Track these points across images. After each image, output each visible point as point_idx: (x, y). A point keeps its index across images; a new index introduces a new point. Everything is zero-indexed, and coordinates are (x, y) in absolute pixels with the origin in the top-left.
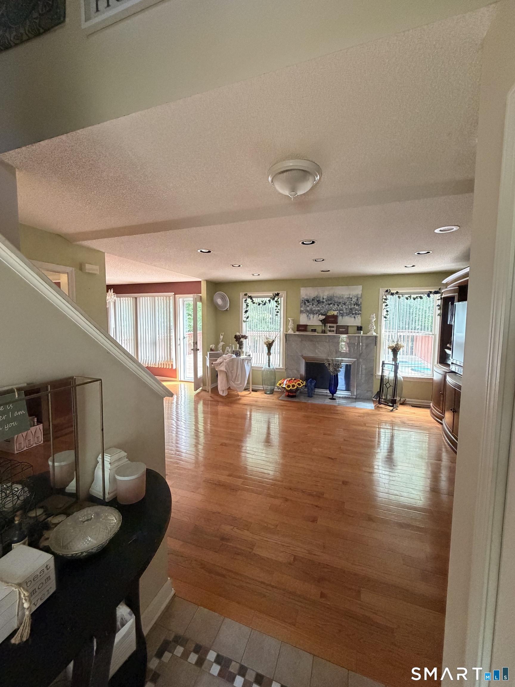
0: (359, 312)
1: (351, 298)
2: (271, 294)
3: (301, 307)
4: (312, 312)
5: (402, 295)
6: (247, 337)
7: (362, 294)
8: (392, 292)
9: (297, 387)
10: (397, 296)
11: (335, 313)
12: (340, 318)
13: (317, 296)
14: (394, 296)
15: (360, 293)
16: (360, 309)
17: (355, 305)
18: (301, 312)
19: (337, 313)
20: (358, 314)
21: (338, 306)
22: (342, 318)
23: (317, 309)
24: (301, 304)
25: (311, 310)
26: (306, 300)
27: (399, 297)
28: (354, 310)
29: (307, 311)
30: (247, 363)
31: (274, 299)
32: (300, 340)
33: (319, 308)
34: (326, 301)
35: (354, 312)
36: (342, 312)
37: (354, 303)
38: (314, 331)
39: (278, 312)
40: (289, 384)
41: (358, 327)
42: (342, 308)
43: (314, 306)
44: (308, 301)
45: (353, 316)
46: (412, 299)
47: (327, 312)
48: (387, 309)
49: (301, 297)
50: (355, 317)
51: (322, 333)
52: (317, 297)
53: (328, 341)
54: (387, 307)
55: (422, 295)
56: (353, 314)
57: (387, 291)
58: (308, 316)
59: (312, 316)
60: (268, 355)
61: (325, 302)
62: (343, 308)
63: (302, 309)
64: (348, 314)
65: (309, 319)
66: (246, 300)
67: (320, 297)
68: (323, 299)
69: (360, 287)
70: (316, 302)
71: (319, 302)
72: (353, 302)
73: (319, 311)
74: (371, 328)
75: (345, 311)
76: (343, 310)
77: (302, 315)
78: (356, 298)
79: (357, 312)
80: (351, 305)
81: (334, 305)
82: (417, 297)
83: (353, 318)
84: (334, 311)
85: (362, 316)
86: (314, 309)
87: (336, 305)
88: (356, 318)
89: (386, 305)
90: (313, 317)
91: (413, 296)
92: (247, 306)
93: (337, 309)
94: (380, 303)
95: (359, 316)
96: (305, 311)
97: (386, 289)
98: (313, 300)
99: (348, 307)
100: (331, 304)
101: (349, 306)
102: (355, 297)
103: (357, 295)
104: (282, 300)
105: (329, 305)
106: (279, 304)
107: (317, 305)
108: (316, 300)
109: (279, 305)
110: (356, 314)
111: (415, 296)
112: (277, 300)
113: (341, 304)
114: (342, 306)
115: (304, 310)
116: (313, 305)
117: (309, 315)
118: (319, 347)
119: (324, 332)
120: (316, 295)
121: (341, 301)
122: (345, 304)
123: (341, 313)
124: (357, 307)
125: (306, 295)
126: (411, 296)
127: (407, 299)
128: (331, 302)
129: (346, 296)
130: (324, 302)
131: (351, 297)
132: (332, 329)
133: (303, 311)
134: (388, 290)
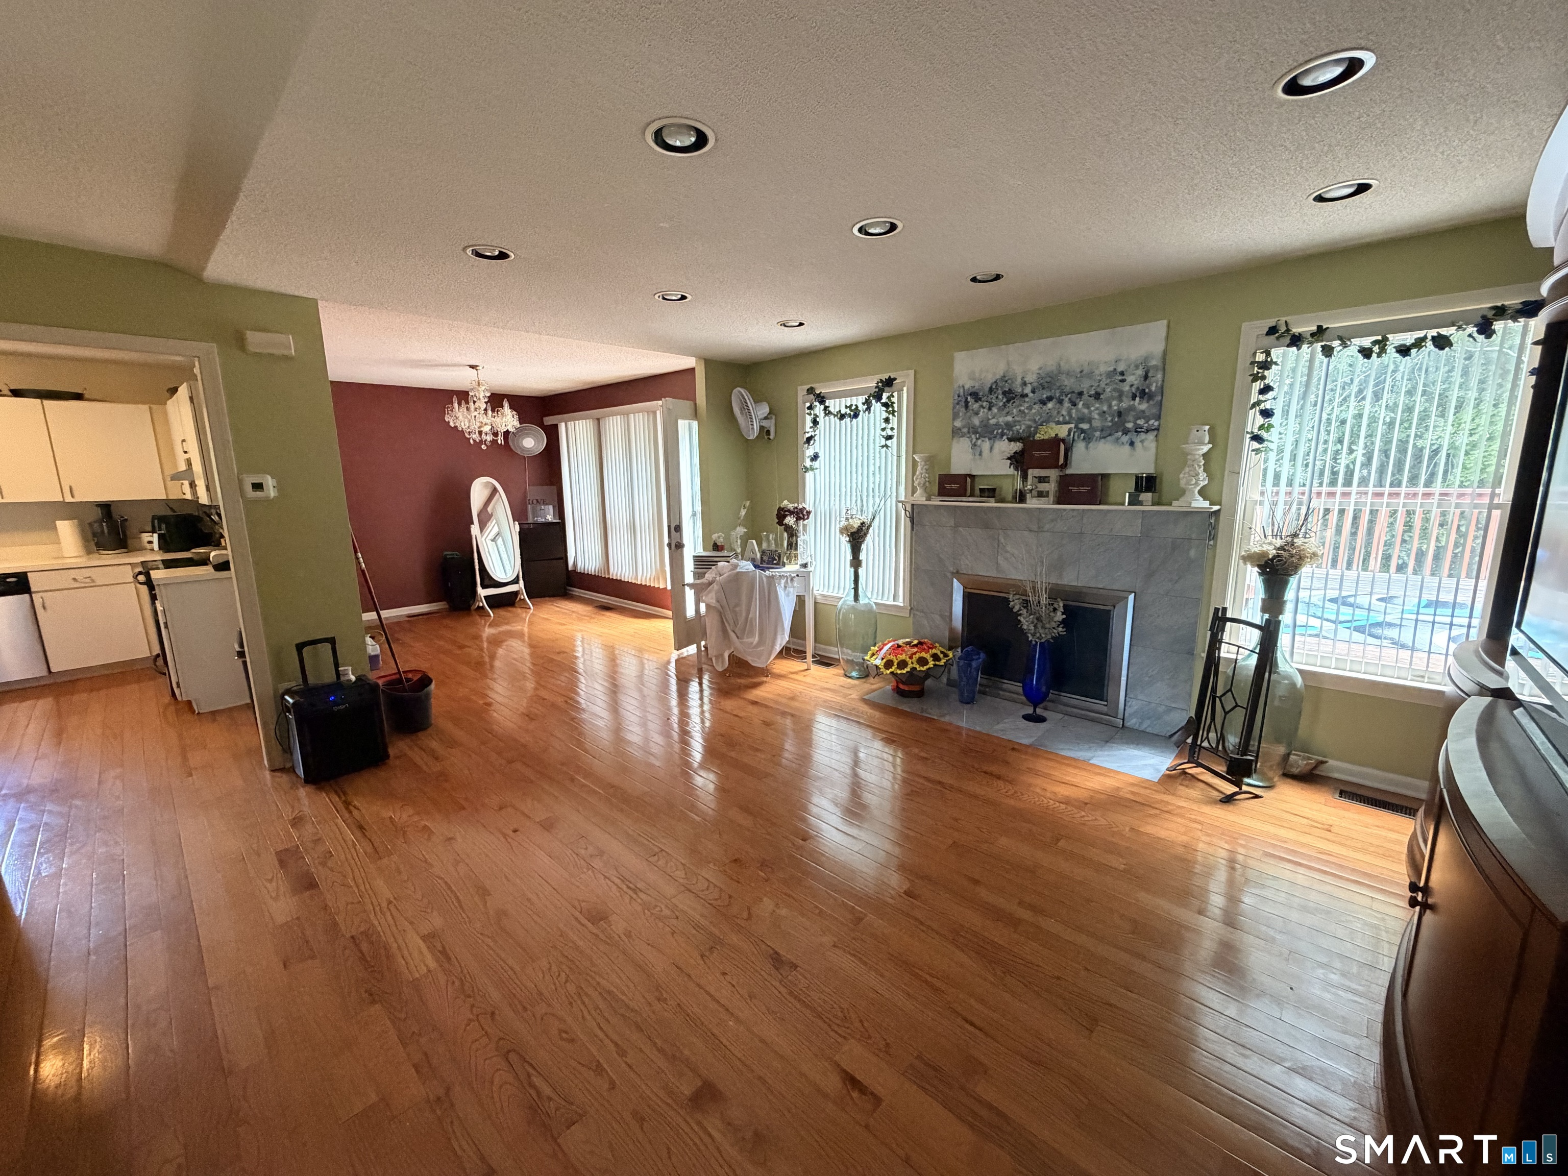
0: (1151, 422)
1: (1122, 374)
2: (871, 383)
3: (955, 416)
4: (988, 432)
5: (1340, 338)
6: (809, 513)
7: (1165, 353)
8: (1296, 330)
9: (914, 669)
10: (1318, 346)
11: (1062, 431)
12: (1079, 448)
13: (1004, 376)
14: (1305, 347)
15: (1157, 348)
16: (1154, 411)
17: (1134, 398)
18: (956, 432)
19: (1070, 431)
20: (1147, 431)
21: (1074, 404)
22: (1087, 448)
23: (1002, 420)
24: (954, 408)
25: (985, 425)
26: (971, 395)
27: (1328, 351)
28: (1131, 418)
29: (973, 430)
30: (785, 587)
31: (878, 398)
32: (952, 523)
33: (1009, 418)
34: (1033, 392)
35: (1130, 425)
36: (1085, 426)
37: (1134, 390)
38: (990, 493)
39: (889, 438)
40: (891, 657)
41: (1138, 479)
42: (1086, 411)
43: (995, 410)
44: (976, 396)
45: (1125, 439)
46: (1390, 349)
47: (1036, 428)
48: (1268, 405)
49: (956, 386)
50: (1132, 444)
51: (1014, 500)
52: (1004, 379)
53: (1035, 528)
54: (1270, 395)
55: (1444, 331)
56: (1126, 432)
57: (1272, 331)
58: (975, 445)
59: (986, 445)
60: (852, 565)
61: (1031, 395)
62: (1090, 412)
63: (958, 424)
64: (1106, 433)
65: (977, 457)
66: (810, 408)
67: (1013, 380)
68: (1024, 384)
69: (1159, 328)
70: (1000, 397)
71: (1010, 396)
72: (1127, 388)
73: (1009, 426)
74: (1188, 483)
75: (1097, 423)
76: (1090, 421)
77: (958, 442)
78: (1140, 372)
79: (1141, 422)
80: (1120, 398)
81: (1061, 402)
82: (1419, 343)
83: (1127, 448)
84: (1058, 423)
85: (1160, 437)
86: (993, 422)
87: (1067, 404)
88: (1138, 444)
89: (1266, 389)
90: (991, 448)
91: (1396, 339)
92: (815, 422)
93: (1070, 416)
94: (1238, 384)
95: (1151, 436)
96: (965, 430)
97: (1272, 322)
98: (991, 390)
99: (1110, 406)
100: (1050, 399)
101: (1114, 403)
102: (1137, 367)
103: (1146, 359)
104: (903, 397)
105: (1043, 403)
106: (893, 413)
107: (1005, 405)
108: (1000, 391)
109: (894, 415)
110: (1138, 430)
111: (1408, 338)
112: (889, 398)
113: (1085, 397)
114: (1087, 406)
115: (964, 427)
116: (990, 409)
117: (979, 442)
118: (1008, 548)
119: (1021, 497)
120: (1002, 374)
121: (1085, 385)
122: (1097, 396)
123: (1083, 431)
124: (1144, 406)
125: (972, 377)
126: (1385, 339)
127: (1366, 353)
128: (1049, 394)
129: (1103, 369)
130: (1027, 395)
131: (1120, 369)
132: (1043, 487)
133: (960, 429)
134: (1282, 322)
